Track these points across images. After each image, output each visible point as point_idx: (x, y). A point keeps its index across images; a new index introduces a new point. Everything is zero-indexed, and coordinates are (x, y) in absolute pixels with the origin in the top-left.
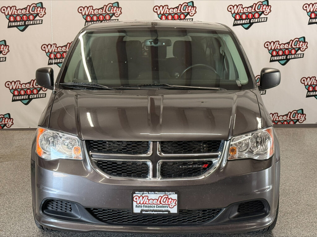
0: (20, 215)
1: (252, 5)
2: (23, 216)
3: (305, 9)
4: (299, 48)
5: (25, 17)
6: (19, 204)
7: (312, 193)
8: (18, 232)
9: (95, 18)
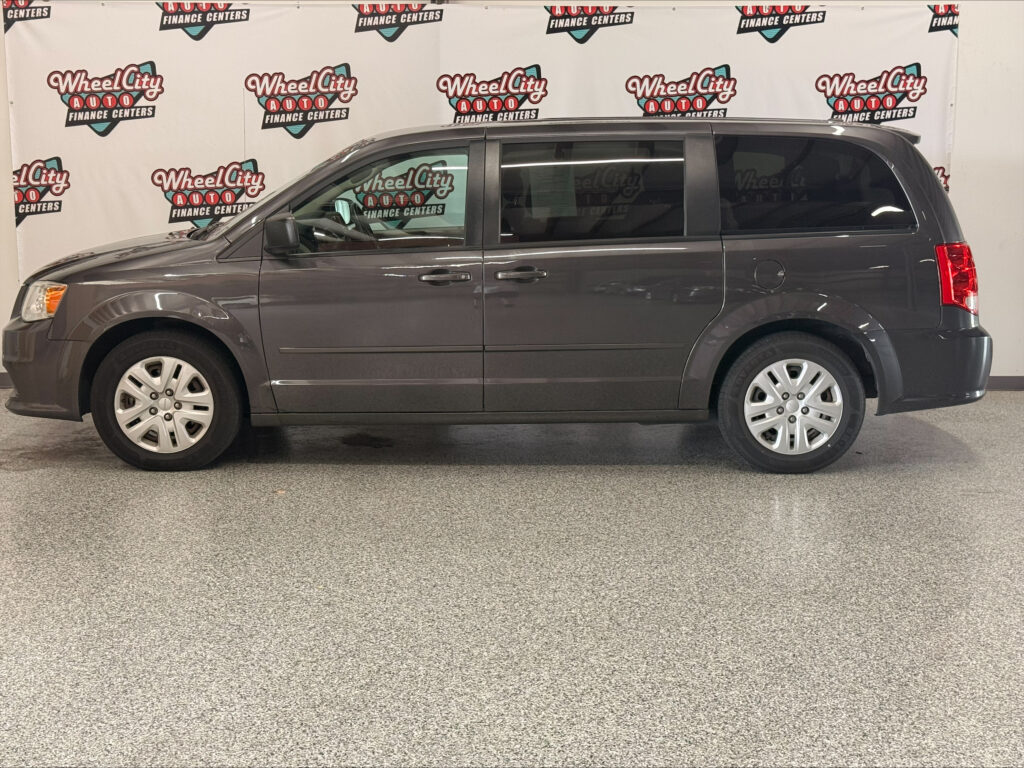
0: (38, 606)
2: (45, 610)
6: (44, 579)
7: (794, 556)
8: (21, 650)
9: (289, 105)
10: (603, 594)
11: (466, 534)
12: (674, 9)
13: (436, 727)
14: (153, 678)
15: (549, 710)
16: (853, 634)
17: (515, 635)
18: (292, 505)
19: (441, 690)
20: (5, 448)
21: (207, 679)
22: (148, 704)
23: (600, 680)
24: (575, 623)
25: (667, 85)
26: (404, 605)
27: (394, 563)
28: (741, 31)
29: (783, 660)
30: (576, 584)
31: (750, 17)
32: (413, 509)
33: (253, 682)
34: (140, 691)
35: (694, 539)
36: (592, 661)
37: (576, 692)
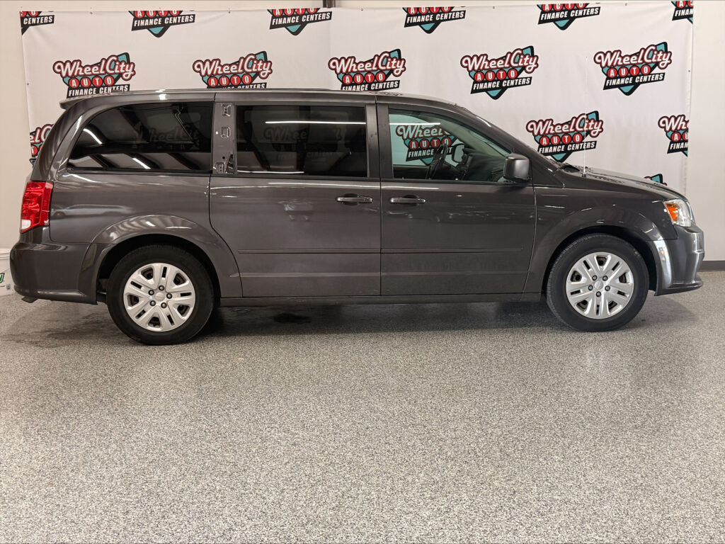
0: (87, 451)
1: (505, 55)
2: (92, 454)
3: (599, 61)
4: (588, 132)
5: (97, 79)
6: (86, 430)
7: (619, 398)
8: (81, 486)
9: (224, 81)
10: (490, 432)
11: (380, 388)
12: (494, 8)
13: (396, 540)
14: (181, 505)
15: (475, 524)
16: (680, 459)
17: (435, 465)
18: (250, 369)
19: (393, 510)
20: (37, 330)
21: (221, 506)
22: (182, 526)
23: (505, 499)
24: (476, 454)
25: (489, 62)
26: (349, 443)
27: (334, 411)
28: (541, 22)
29: (634, 480)
30: (469, 425)
31: (547, 12)
32: (337, 370)
33: (255, 507)
34: (174, 516)
35: (544, 388)
36: (496, 484)
37: (491, 509)
